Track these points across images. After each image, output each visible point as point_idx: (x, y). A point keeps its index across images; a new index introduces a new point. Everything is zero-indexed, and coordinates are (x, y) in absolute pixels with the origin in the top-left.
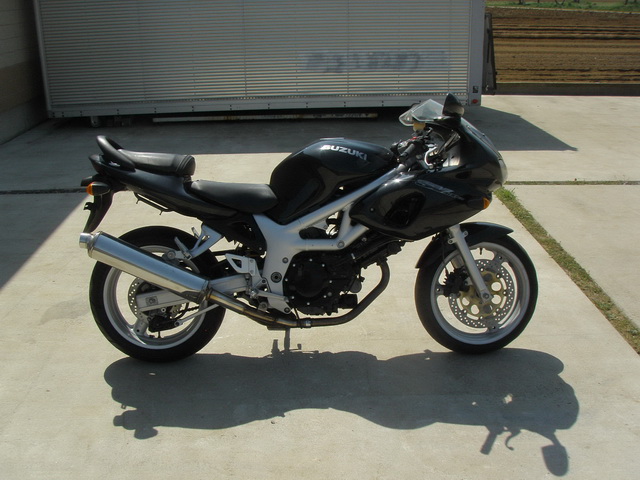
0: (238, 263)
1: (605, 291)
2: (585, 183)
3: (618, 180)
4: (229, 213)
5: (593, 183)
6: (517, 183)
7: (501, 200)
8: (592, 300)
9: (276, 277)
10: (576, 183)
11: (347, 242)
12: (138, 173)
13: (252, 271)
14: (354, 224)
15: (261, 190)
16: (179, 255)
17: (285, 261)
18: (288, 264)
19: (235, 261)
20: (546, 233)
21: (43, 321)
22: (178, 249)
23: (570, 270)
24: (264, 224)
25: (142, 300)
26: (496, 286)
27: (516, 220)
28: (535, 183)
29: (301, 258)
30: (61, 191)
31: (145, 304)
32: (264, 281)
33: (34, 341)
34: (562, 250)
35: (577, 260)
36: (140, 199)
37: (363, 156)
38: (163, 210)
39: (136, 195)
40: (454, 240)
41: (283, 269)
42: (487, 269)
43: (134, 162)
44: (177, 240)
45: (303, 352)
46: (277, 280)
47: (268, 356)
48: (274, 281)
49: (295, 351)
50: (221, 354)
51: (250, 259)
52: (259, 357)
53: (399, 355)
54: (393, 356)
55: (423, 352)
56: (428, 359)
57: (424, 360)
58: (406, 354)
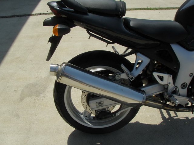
0: (162, 78)
9: (184, 86)
12: (90, 15)
13: (170, 83)
16: (123, 76)
17: (190, 75)
21: (21, 99)
22: (123, 72)
25: (93, 103)
30: (18, 16)
31: (96, 106)
32: (176, 89)
33: (18, 116)
36: (91, 35)
38: (108, 43)
39: (88, 32)
41: (188, 80)
43: (87, 8)
44: (123, 66)
45: (180, 119)
46: (184, 87)
47: (162, 122)
48: (182, 88)
49: (175, 118)
50: (134, 123)
51: (169, 75)
52: (157, 124)
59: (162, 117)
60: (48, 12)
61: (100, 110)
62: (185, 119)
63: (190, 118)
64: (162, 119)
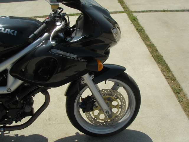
1: (177, 79)
2: (168, 11)
3: (182, 9)
5: (171, 11)
6: (139, 12)
7: (132, 21)
8: (171, 86)
10: (164, 11)
20: (150, 40)
23: (160, 64)
26: (114, 103)
27: (137, 33)
28: (147, 11)
34: (157, 51)
35: (164, 58)
40: (85, 82)
42: (108, 95)
45: (10, 136)
53: (61, 138)
54: (58, 139)
55: (75, 135)
56: (77, 140)
57: (74, 141)
58: (65, 137)
62: (15, 136)
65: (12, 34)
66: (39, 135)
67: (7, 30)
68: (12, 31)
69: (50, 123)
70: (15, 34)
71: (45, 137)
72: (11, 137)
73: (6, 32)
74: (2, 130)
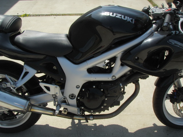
0: (48, 89)
4: (42, 57)
9: (72, 96)
11: (118, 76)
13: (57, 93)
14: (122, 65)
15: (62, 40)
16: (9, 85)
17: (77, 87)
18: (79, 89)
19: (46, 87)
24: (64, 63)
29: (88, 85)
32: (64, 99)
37: (132, 20)
45: (88, 125)
46: (73, 98)
47: (69, 127)
48: (72, 99)
49: (84, 123)
50: (44, 125)
51: (55, 86)
52: (64, 129)
53: (140, 128)
54: (137, 129)
55: (153, 126)
56: (156, 131)
57: (154, 132)
58: (144, 128)
59: (71, 122)
60: (18, 14)
61: (2, 112)
62: (93, 125)
63: (98, 125)
64: (71, 124)
65: (131, 22)
66: (118, 125)
67: (126, 17)
68: (131, 19)
69: (125, 114)
70: (133, 23)
71: (125, 127)
72: (90, 126)
73: (126, 19)
74: (91, 118)
